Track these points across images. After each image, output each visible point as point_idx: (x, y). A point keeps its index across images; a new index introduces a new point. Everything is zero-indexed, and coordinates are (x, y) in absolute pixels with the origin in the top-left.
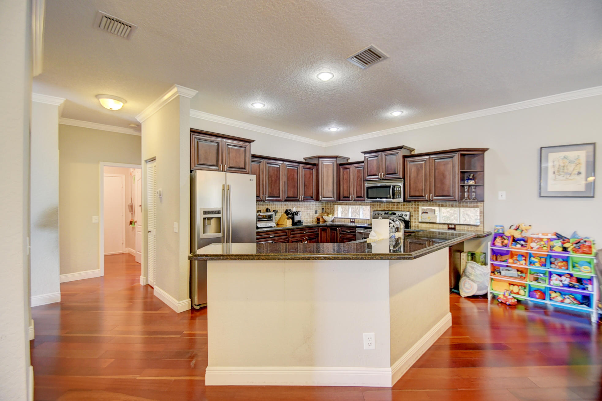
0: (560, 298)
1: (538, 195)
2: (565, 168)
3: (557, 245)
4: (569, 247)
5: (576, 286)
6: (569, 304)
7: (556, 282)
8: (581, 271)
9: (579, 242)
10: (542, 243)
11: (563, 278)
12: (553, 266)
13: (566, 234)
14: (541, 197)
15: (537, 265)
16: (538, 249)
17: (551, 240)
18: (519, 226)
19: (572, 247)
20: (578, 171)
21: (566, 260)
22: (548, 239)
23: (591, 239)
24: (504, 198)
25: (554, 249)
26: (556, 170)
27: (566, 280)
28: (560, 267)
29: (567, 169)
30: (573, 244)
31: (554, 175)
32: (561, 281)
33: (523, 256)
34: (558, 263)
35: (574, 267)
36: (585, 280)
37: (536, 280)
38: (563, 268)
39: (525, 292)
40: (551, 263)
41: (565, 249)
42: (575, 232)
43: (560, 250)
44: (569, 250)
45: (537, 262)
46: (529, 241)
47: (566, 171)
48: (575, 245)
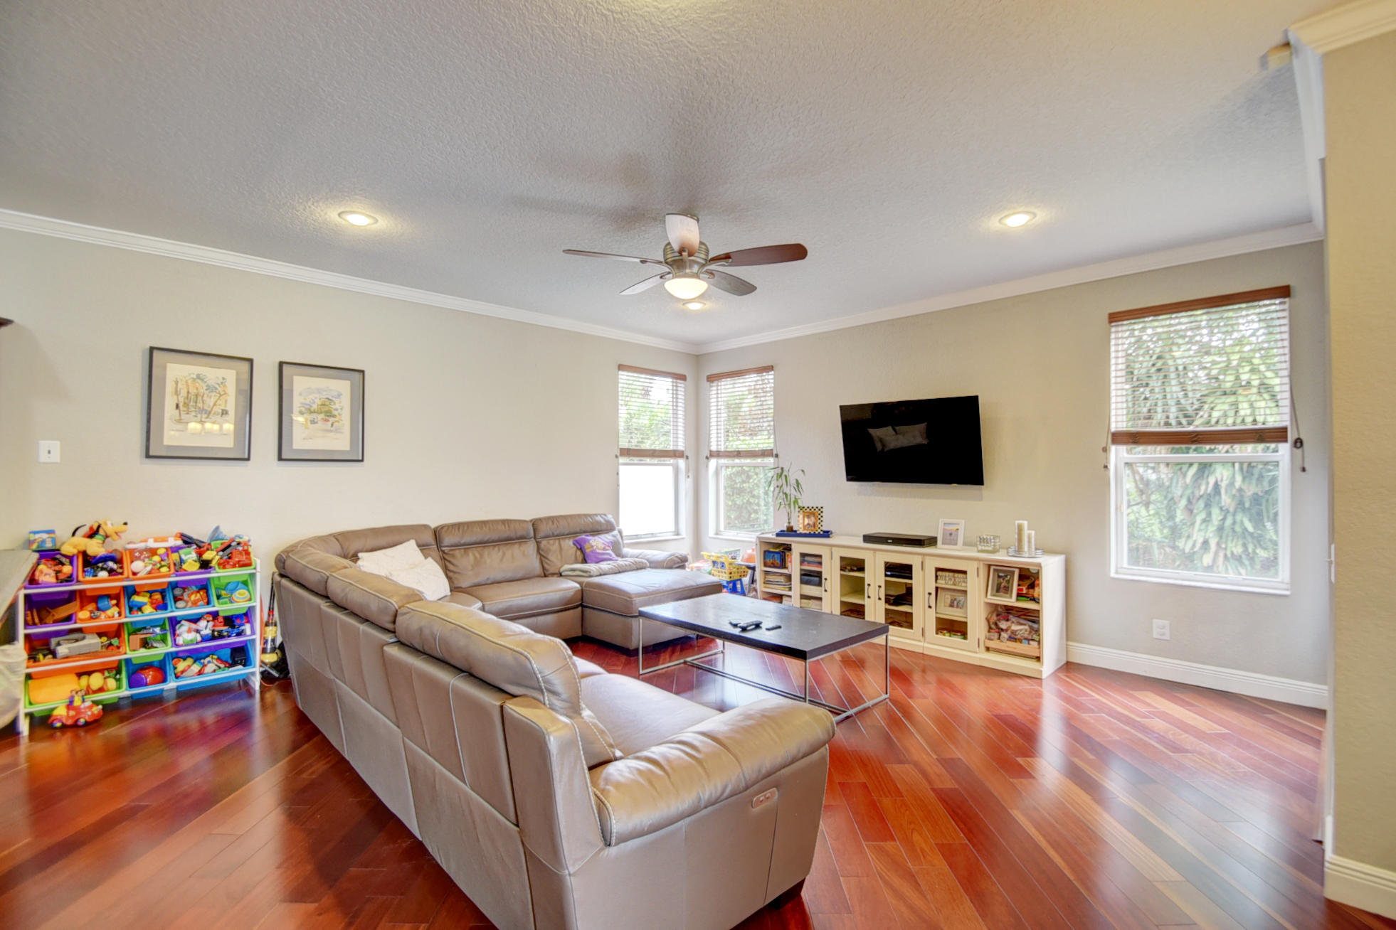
0: (196, 668)
1: (143, 452)
2: (200, 398)
3: (190, 556)
4: (213, 559)
5: (225, 634)
6: (214, 673)
7: (186, 635)
8: (231, 601)
9: (229, 546)
10: (156, 558)
11: (202, 624)
12: (180, 604)
13: (200, 532)
14: (148, 456)
15: (148, 609)
16: (150, 573)
17: (175, 549)
18: (99, 527)
19: (218, 557)
20: (222, 407)
21: (204, 587)
22: (167, 549)
23: (245, 539)
24: (56, 457)
25: (184, 566)
26: (181, 400)
27: (206, 627)
28: (195, 604)
29: (203, 402)
30: (218, 552)
31: (176, 412)
32: (198, 631)
33: (110, 597)
34: (189, 596)
35: (219, 597)
36: (238, 617)
37: (145, 644)
38: (201, 603)
39: (118, 680)
40: (176, 599)
41: (205, 565)
42: (217, 528)
43: (195, 567)
44: (214, 563)
45: (145, 604)
46: (126, 560)
47: (200, 405)
48: (221, 553)
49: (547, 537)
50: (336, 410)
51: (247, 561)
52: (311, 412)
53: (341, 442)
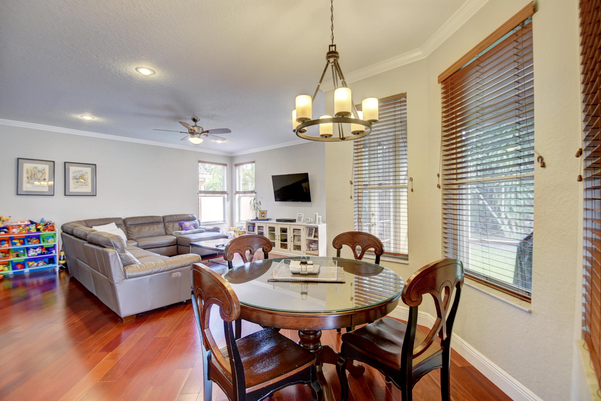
0: (36, 264)
1: (16, 193)
2: (36, 175)
3: (33, 228)
4: (41, 228)
5: (46, 253)
6: (42, 265)
7: (32, 253)
8: (48, 242)
9: (47, 224)
10: (21, 228)
11: (38, 249)
12: (30, 243)
13: (37, 220)
14: (18, 194)
15: (18, 244)
16: (19, 232)
17: (27, 225)
19: (43, 228)
20: (44, 178)
21: (38, 237)
22: (25, 225)
23: (53, 222)
25: (31, 231)
26: (29, 175)
27: (39, 251)
28: (35, 243)
29: (37, 176)
30: (43, 226)
31: (28, 179)
32: (36, 252)
33: (5, 240)
34: (33, 240)
35: (43, 241)
36: (51, 248)
37: (17, 256)
38: (37, 243)
39: (9, 268)
40: (28, 241)
41: (38, 230)
42: (43, 219)
43: (35, 231)
44: (41, 230)
45: (17, 243)
46: (10, 228)
47: (36, 177)
48: (44, 226)
49: (168, 222)
50: (86, 178)
51: (53, 229)
52: (76, 179)
53: (88, 189)
